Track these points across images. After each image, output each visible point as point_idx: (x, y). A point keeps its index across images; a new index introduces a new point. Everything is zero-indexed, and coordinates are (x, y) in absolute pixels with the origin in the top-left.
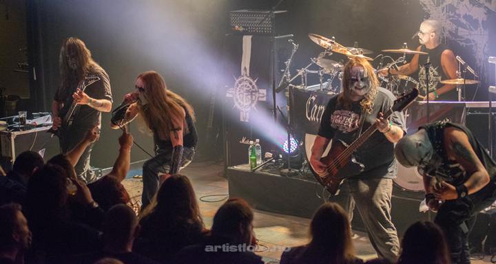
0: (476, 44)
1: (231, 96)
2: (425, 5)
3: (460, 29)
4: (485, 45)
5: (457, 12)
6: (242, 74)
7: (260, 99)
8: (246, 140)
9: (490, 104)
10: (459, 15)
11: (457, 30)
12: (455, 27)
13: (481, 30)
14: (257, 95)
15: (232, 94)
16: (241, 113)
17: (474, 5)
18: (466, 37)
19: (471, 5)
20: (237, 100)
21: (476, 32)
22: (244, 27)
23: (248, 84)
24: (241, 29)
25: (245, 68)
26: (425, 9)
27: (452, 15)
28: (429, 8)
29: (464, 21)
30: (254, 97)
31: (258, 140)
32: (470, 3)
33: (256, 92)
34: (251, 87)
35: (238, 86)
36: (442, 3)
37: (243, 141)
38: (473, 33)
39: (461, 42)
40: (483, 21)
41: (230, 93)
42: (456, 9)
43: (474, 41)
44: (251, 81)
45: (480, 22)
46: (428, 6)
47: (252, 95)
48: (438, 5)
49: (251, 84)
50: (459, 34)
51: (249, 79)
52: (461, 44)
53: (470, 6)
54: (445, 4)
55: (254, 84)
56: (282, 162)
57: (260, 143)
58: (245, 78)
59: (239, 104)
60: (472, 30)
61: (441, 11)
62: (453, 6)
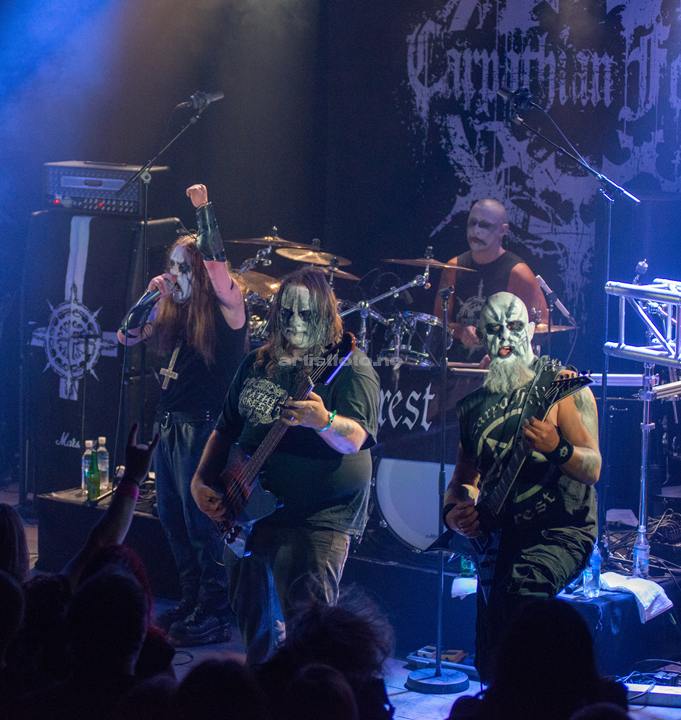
0: (566, 254)
1: (40, 344)
2: (460, 167)
3: (533, 220)
4: (585, 256)
5: (528, 183)
6: (67, 298)
7: (105, 353)
8: (70, 439)
9: (604, 378)
10: (532, 192)
11: (526, 221)
12: (522, 214)
13: (577, 223)
14: (98, 343)
15: (43, 339)
16: (62, 380)
17: (564, 171)
18: (545, 238)
19: (559, 171)
20: (54, 353)
21: (566, 228)
22: (73, 198)
23: (79, 320)
24: (67, 203)
25: (74, 286)
26: (461, 175)
27: (519, 189)
28: (469, 174)
29: (541, 204)
30: (91, 347)
31: (102, 440)
32: (558, 166)
33: (95, 337)
34: (85, 326)
35: (56, 323)
36: (498, 165)
37: (63, 441)
38: (559, 229)
39: (535, 246)
40: (582, 205)
41: (38, 338)
42: (528, 177)
43: (562, 246)
44: (87, 312)
45: (577, 208)
46: (467, 169)
47: (87, 343)
48: (488, 168)
49: (85, 319)
50: (532, 230)
51: (81, 308)
52: (534, 251)
53: (556, 173)
54: (503, 166)
55: (92, 319)
56: (152, 487)
57: (106, 445)
58: (74, 306)
59: (59, 361)
60: (557, 223)
61: (494, 181)
62: (521, 172)
